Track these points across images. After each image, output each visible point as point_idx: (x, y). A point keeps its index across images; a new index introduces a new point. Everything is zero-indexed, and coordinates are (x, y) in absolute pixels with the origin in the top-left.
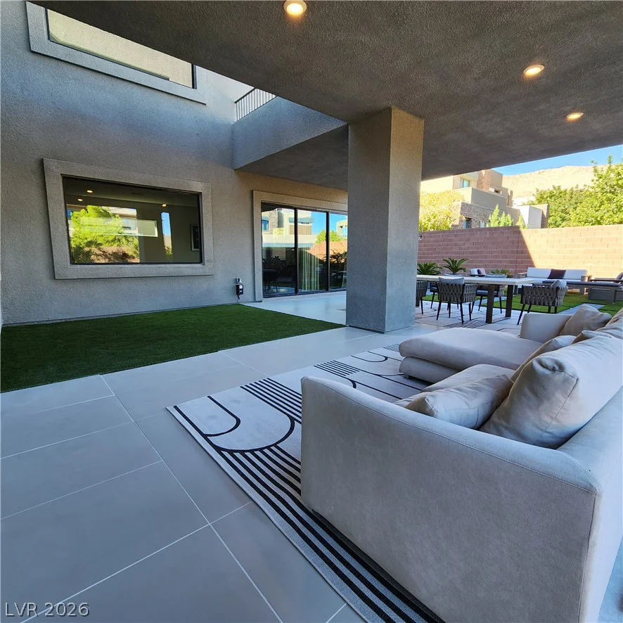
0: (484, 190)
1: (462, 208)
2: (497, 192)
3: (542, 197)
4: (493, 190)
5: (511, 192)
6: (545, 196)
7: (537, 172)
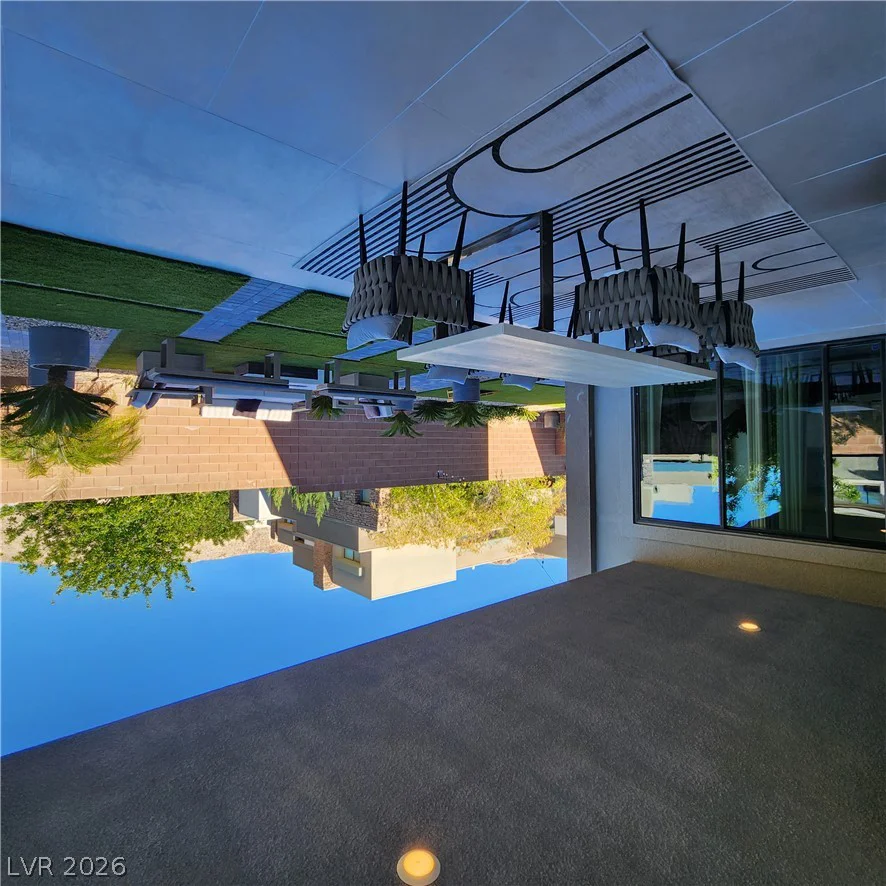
0: (323, 543)
1: (376, 520)
2: (300, 539)
3: (235, 529)
4: (307, 542)
5: (273, 537)
6: (232, 531)
7: (227, 556)
